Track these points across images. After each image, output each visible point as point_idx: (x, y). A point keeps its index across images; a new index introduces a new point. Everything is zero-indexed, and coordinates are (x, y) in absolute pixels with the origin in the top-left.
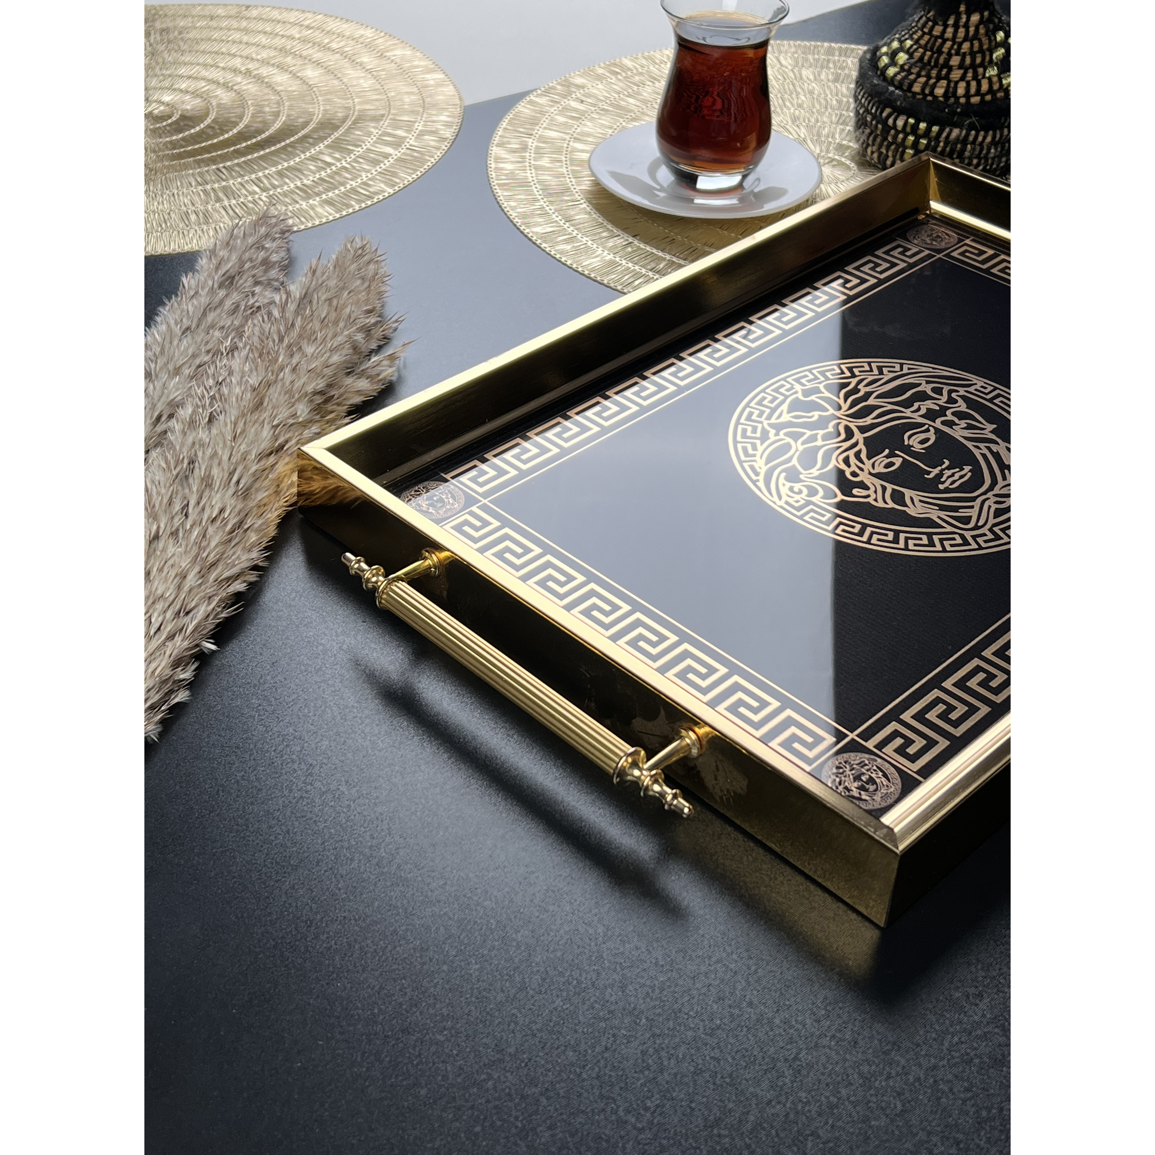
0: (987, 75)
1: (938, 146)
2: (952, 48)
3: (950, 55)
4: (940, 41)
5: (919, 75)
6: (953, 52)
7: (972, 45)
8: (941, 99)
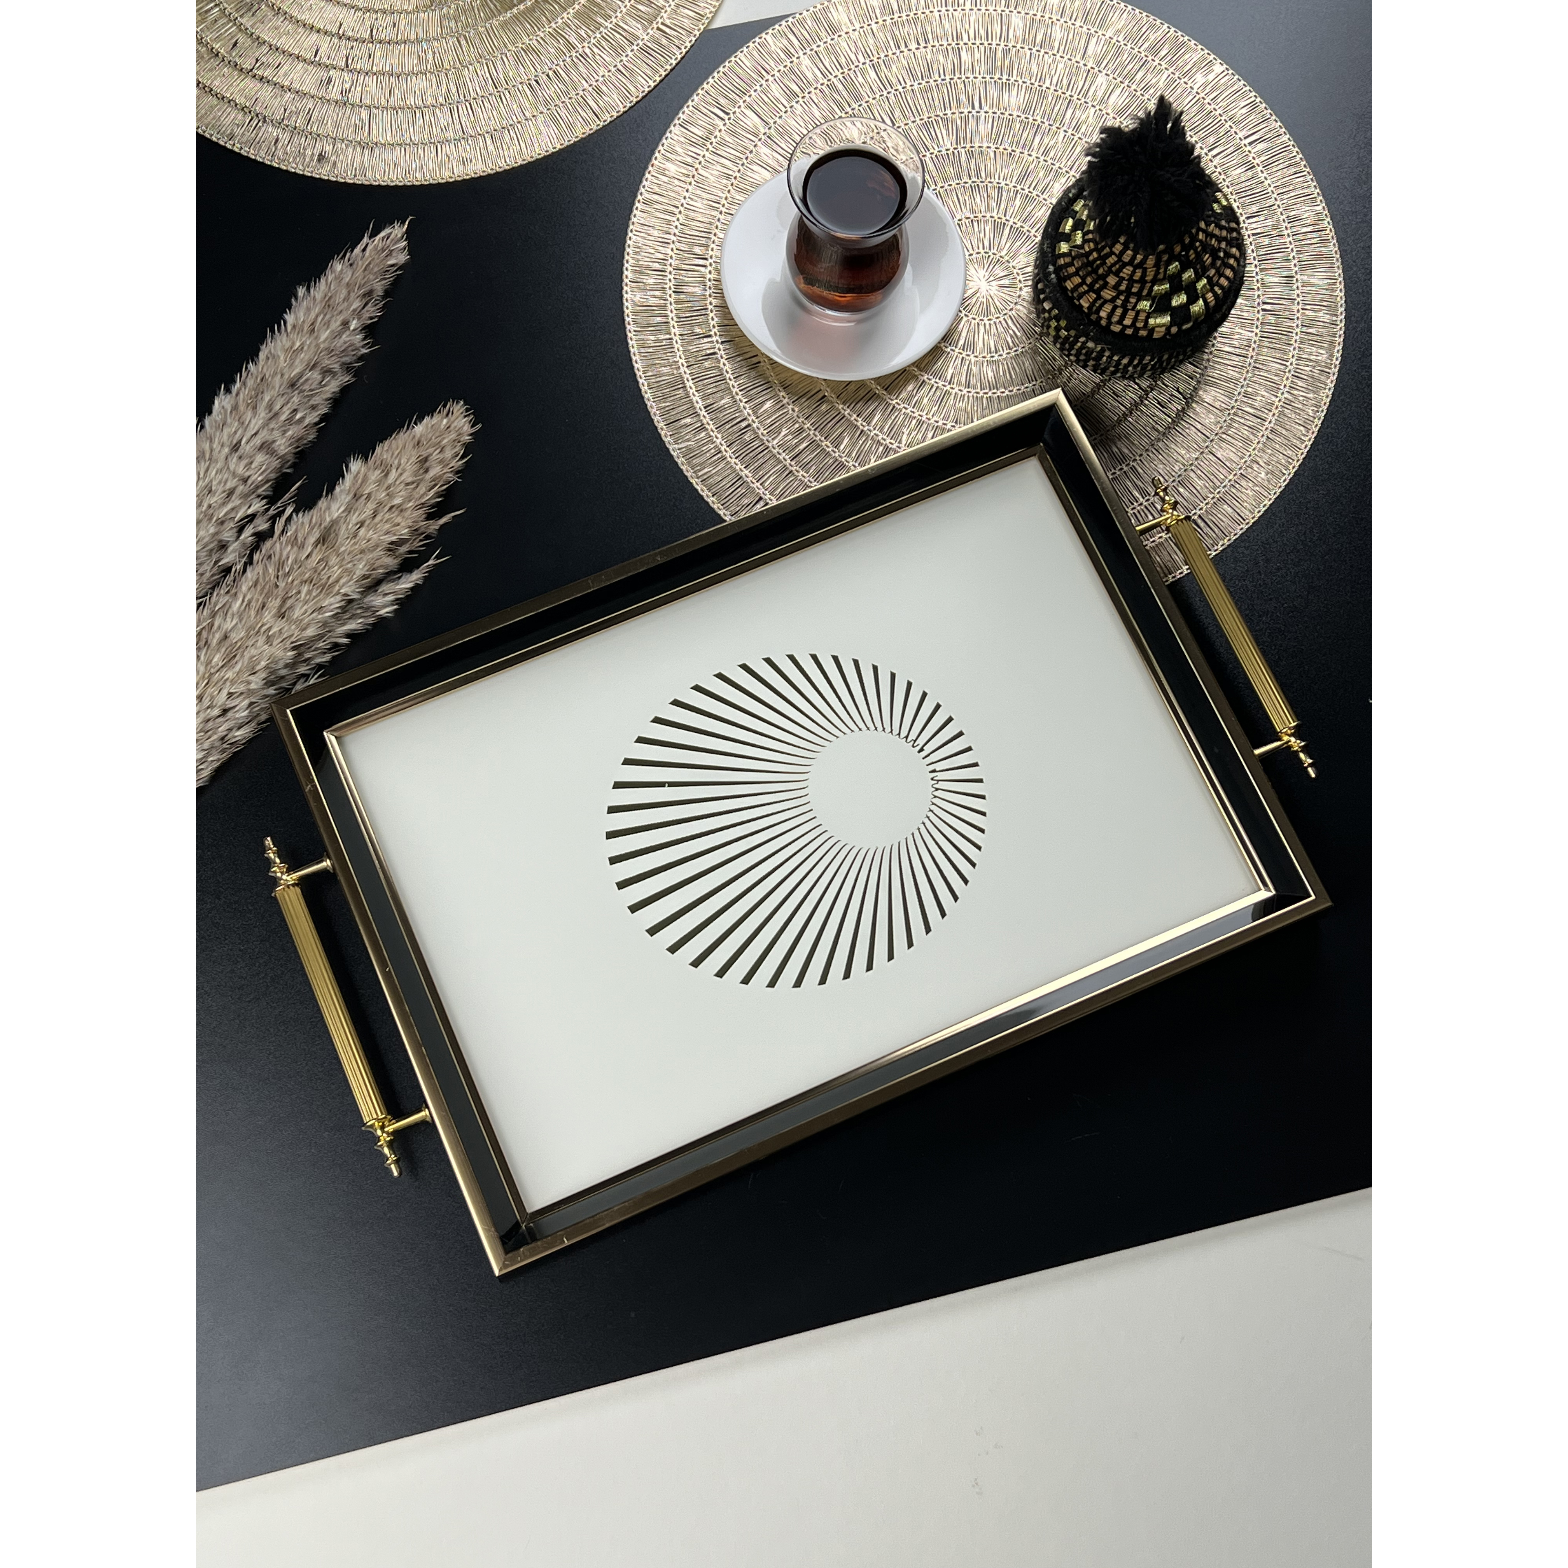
0: (1138, 307)
1: (1075, 344)
2: (1113, 265)
3: (1109, 272)
4: (1107, 250)
5: (1076, 274)
6: (1114, 269)
7: (1134, 272)
8: (1086, 310)
